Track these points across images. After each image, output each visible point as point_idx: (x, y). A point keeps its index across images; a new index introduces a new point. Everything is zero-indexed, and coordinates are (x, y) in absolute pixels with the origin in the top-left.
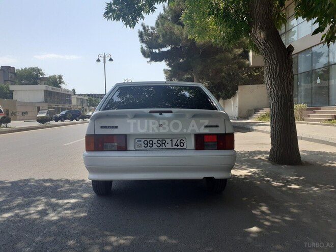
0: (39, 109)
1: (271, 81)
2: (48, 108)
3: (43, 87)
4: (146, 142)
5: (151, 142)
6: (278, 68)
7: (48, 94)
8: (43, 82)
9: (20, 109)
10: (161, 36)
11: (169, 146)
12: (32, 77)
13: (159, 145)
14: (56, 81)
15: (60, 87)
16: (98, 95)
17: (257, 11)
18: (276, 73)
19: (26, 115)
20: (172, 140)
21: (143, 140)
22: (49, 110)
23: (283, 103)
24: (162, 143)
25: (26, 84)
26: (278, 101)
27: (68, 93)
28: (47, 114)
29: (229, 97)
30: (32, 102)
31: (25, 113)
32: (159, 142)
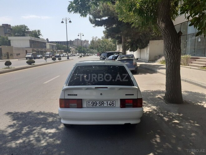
0: (27, 52)
1: (167, 53)
2: (33, 51)
3: (28, 38)
4: (93, 103)
5: (96, 103)
6: (172, 46)
7: (32, 42)
8: (28, 34)
9: (15, 52)
10: (101, 12)
11: (105, 105)
12: (21, 31)
13: (100, 105)
14: (36, 34)
15: (39, 38)
16: (62, 42)
17: (160, 11)
18: (170, 48)
19: (19, 56)
20: (107, 102)
21: (91, 102)
22: (33, 53)
23: (173, 67)
24: (102, 104)
25: (18, 36)
26: (171, 66)
27: (44, 42)
28: (32, 55)
29: (144, 48)
30: (22, 47)
31: (18, 54)
32: (100, 103)
